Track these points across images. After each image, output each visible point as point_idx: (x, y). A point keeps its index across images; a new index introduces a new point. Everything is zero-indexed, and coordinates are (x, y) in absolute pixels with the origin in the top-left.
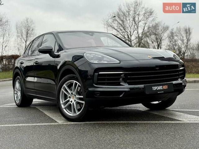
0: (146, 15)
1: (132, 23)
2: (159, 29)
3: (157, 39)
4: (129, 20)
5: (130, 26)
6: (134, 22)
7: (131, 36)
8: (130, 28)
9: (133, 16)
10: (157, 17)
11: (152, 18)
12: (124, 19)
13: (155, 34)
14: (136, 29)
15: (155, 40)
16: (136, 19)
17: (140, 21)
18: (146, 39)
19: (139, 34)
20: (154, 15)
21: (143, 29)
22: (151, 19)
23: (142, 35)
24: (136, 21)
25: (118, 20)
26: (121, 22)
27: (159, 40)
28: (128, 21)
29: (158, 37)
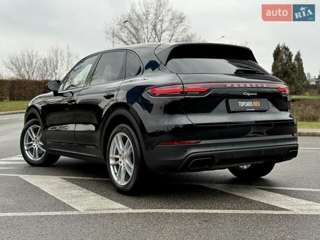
0: (173, 21)
1: (151, 35)
4: (147, 28)
5: (147, 38)
6: (154, 32)
9: (154, 22)
10: (190, 27)
11: (183, 28)
12: (139, 27)
16: (158, 27)
17: (164, 31)
20: (186, 22)
22: (180, 29)
24: (157, 30)
25: (129, 27)
26: (133, 31)
28: (146, 30)
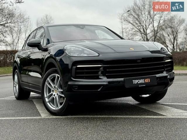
1: (147, 17)
2: (174, 22)
3: (173, 32)
4: (145, 14)
5: (145, 20)
6: (149, 16)
7: (146, 30)
8: (146, 22)
9: (149, 10)
12: (140, 13)
13: (171, 27)
14: (151, 22)
15: (171, 33)
16: (152, 13)
17: (155, 15)
18: (161, 32)
19: (154, 27)
21: (158, 23)
23: (158, 28)
24: (151, 15)
25: (134, 15)
26: (136, 16)
27: (175, 33)
29: (174, 30)
